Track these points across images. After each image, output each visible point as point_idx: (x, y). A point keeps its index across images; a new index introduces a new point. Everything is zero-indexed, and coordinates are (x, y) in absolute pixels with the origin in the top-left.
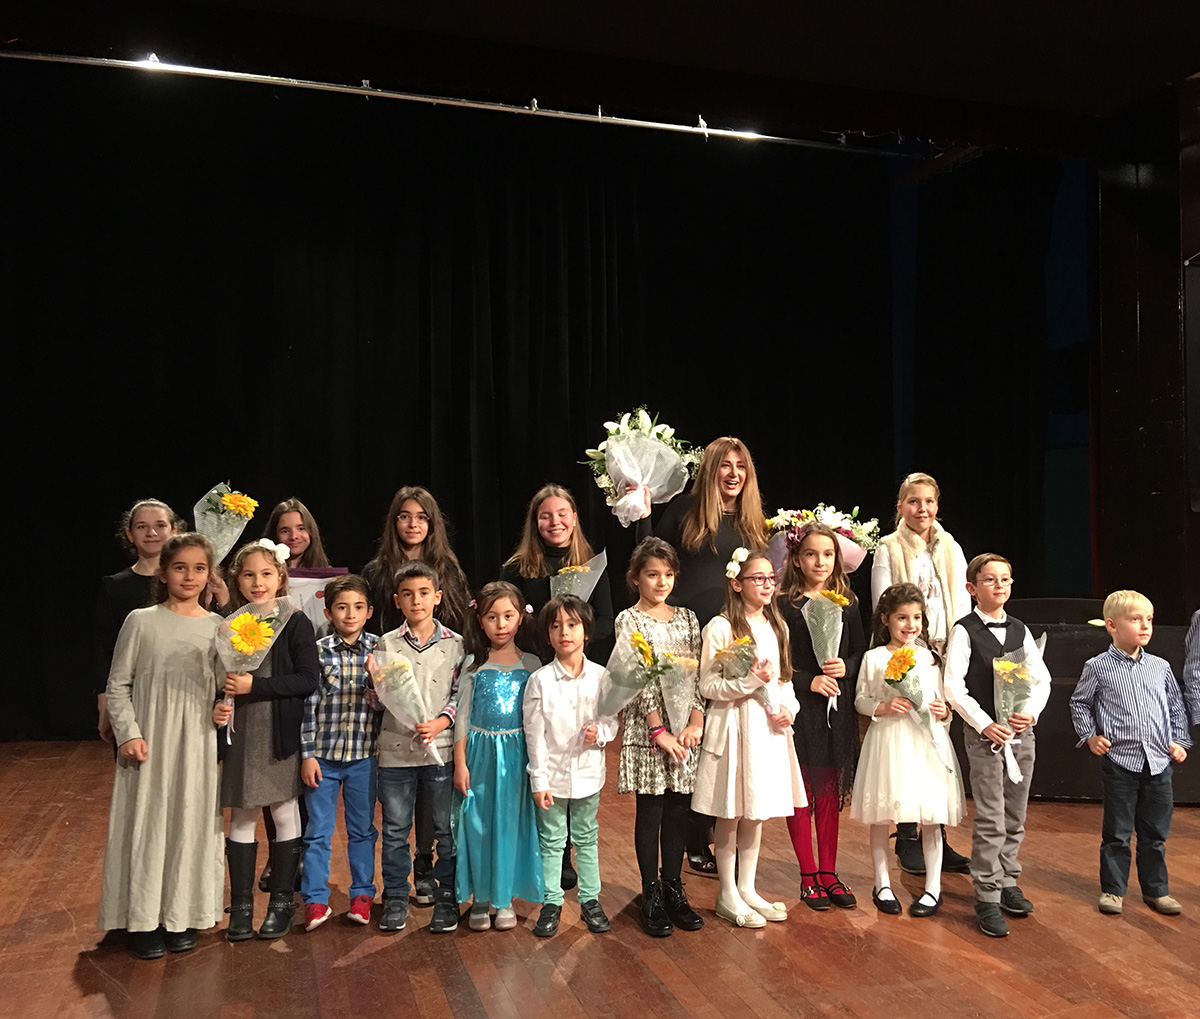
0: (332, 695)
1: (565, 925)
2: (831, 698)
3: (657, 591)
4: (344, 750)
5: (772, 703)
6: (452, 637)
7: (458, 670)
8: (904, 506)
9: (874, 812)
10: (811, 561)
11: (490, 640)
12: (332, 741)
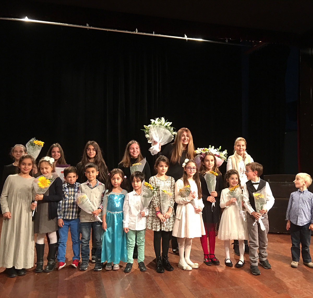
0: (66, 200)
1: (134, 269)
2: (213, 203)
3: (162, 171)
4: (69, 216)
5: (196, 205)
6: (101, 184)
7: (103, 194)
8: (236, 147)
9: (225, 237)
10: (207, 163)
11: (113, 186)
12: (66, 214)
